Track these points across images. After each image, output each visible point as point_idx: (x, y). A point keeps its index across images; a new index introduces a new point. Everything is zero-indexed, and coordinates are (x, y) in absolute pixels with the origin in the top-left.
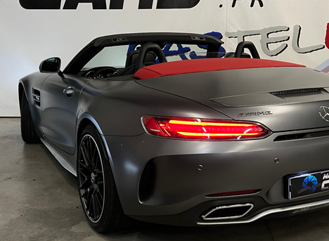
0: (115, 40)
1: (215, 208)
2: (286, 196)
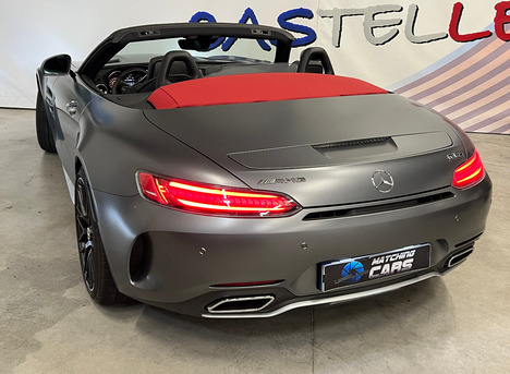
0: (144, 33)
1: (225, 299)
2: (319, 287)
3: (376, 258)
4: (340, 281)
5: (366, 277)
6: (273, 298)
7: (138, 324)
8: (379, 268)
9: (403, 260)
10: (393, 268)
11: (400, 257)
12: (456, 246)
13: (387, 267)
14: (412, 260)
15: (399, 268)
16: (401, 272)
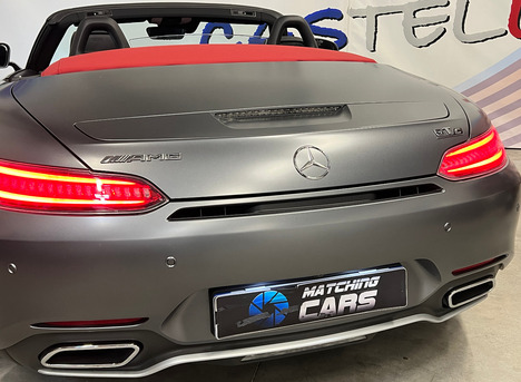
3: (310, 286)
4: (247, 322)
5: (293, 318)
6: (137, 348)
8: (316, 303)
9: (358, 292)
10: (343, 304)
11: (353, 287)
12: (455, 273)
13: (330, 302)
14: (375, 293)
15: (352, 305)
16: (356, 311)
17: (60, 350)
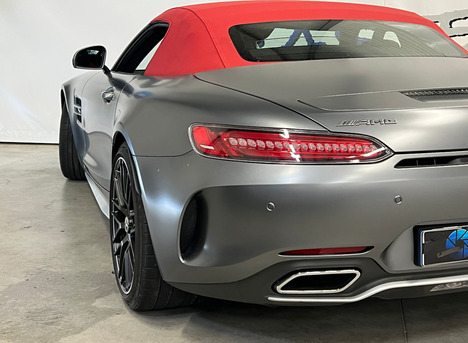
1: (296, 272)
2: (417, 261)
4: (444, 254)
6: (358, 273)
7: (185, 331)
17: (300, 274)
